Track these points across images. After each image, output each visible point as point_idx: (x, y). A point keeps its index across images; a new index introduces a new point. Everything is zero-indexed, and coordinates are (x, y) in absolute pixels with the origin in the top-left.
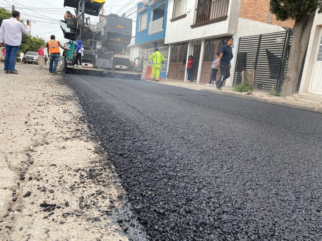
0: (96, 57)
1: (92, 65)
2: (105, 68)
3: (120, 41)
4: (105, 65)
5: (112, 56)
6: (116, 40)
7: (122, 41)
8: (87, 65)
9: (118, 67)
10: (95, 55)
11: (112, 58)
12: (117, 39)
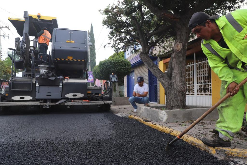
0: (37, 85)
1: (30, 98)
2: (50, 99)
3: (71, 60)
4: (50, 96)
5: (61, 82)
6: (67, 60)
7: (75, 60)
8: (23, 98)
9: (70, 95)
10: (35, 83)
11: (61, 84)
12: (67, 58)
